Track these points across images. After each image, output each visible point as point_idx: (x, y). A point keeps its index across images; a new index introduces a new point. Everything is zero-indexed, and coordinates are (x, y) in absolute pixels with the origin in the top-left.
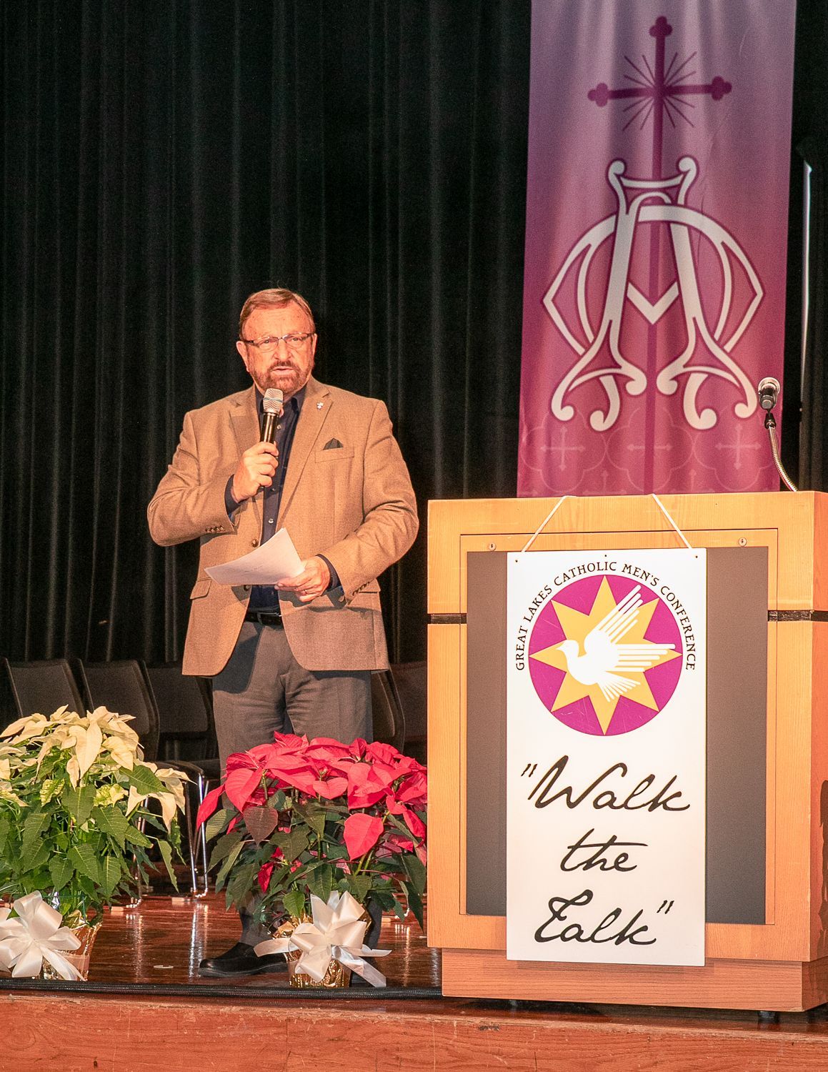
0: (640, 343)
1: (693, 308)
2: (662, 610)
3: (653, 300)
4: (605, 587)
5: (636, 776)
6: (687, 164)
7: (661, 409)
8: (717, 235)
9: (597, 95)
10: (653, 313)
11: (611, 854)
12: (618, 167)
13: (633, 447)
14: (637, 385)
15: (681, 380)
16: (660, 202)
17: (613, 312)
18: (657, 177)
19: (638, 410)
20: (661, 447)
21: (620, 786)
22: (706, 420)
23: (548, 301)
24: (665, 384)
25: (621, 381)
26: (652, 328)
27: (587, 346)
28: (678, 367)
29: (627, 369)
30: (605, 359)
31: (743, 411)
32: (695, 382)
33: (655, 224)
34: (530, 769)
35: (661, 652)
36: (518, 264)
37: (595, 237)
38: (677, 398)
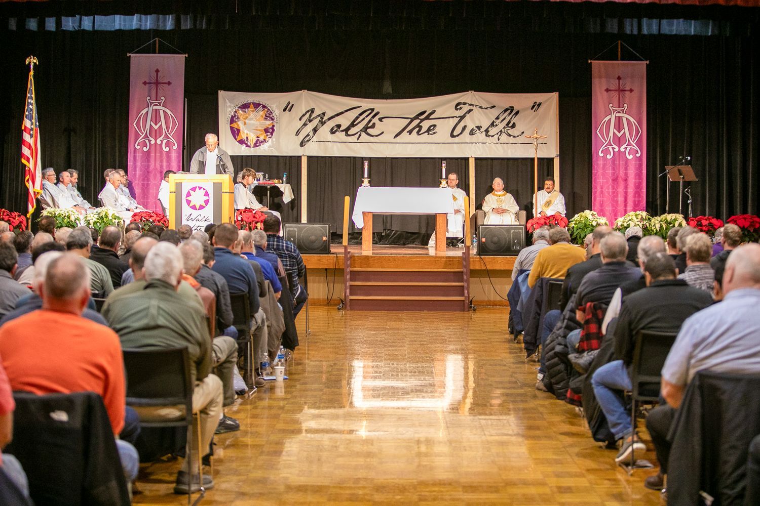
0: (153, 134)
1: (164, 127)
2: (206, 192)
3: (156, 125)
4: (197, 189)
5: (202, 216)
6: (163, 98)
7: (158, 147)
8: (169, 112)
9: (145, 83)
10: (156, 127)
11: (199, 228)
12: (149, 98)
13: (153, 155)
14: (153, 142)
15: (162, 141)
16: (157, 105)
17: (148, 127)
18: (156, 100)
19: (153, 147)
20: (158, 155)
21: (200, 218)
22: (167, 149)
23: (134, 124)
24: (159, 142)
25: (150, 141)
26: (156, 131)
27: (143, 134)
28: (161, 138)
29: (151, 139)
30: (146, 136)
31: (175, 148)
32: (165, 142)
33: (156, 110)
34: (186, 215)
35: (207, 198)
36: (128, 116)
37: (144, 111)
38: (161, 145)
